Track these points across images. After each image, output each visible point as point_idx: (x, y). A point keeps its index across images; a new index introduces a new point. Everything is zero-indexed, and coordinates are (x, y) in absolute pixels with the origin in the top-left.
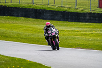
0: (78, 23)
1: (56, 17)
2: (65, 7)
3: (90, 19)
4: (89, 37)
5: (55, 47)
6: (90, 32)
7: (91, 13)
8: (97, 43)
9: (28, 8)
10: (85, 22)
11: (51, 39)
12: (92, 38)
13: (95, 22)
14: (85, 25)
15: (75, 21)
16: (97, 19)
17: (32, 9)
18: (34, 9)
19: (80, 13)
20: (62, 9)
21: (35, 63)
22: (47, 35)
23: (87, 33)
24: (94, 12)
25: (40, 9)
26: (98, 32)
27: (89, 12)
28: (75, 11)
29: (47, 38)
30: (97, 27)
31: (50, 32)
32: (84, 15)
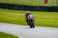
0: (33, 12)
1: (21, 9)
2: (25, 3)
3: (40, 10)
4: (39, 20)
5: (32, 26)
6: (40, 17)
7: (40, 6)
8: (44, 23)
9: (5, 3)
10: (37, 11)
11: (29, 21)
12: (41, 20)
13: (43, 11)
14: (37, 13)
15: (31, 11)
16: (44, 9)
17: (7, 4)
18: (8, 4)
19: (34, 6)
20: (24, 4)
21: (9, 34)
22: (27, 19)
23: (38, 17)
24: (42, 6)
25: (11, 4)
26: (45, 17)
27: (39, 5)
28: (31, 5)
29: (27, 21)
30: (44, 14)
31: (29, 17)
32: (36, 7)
